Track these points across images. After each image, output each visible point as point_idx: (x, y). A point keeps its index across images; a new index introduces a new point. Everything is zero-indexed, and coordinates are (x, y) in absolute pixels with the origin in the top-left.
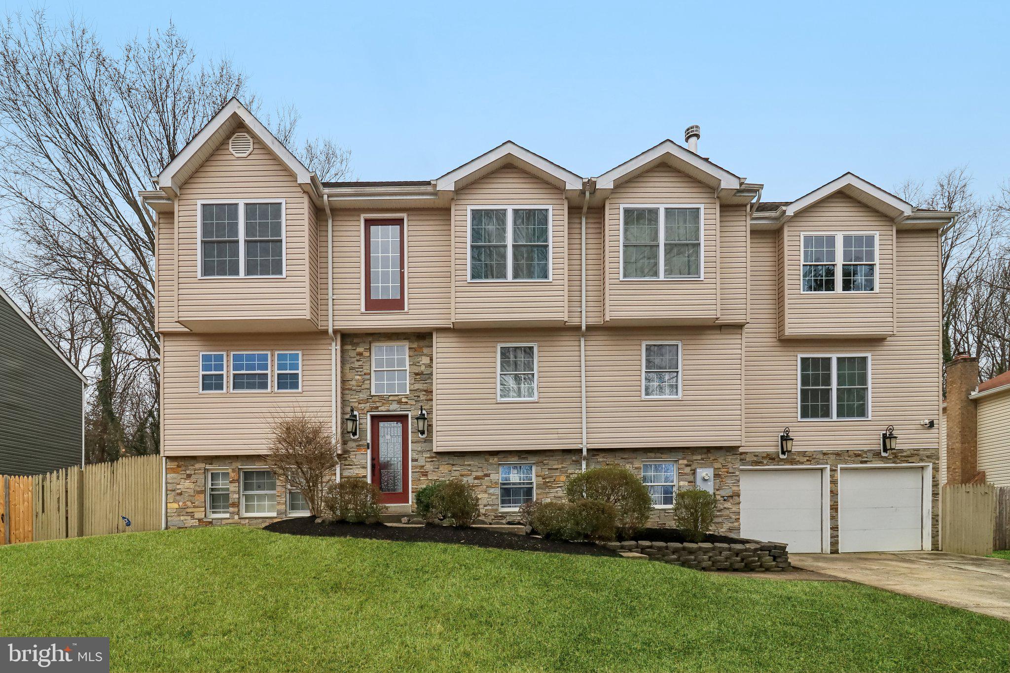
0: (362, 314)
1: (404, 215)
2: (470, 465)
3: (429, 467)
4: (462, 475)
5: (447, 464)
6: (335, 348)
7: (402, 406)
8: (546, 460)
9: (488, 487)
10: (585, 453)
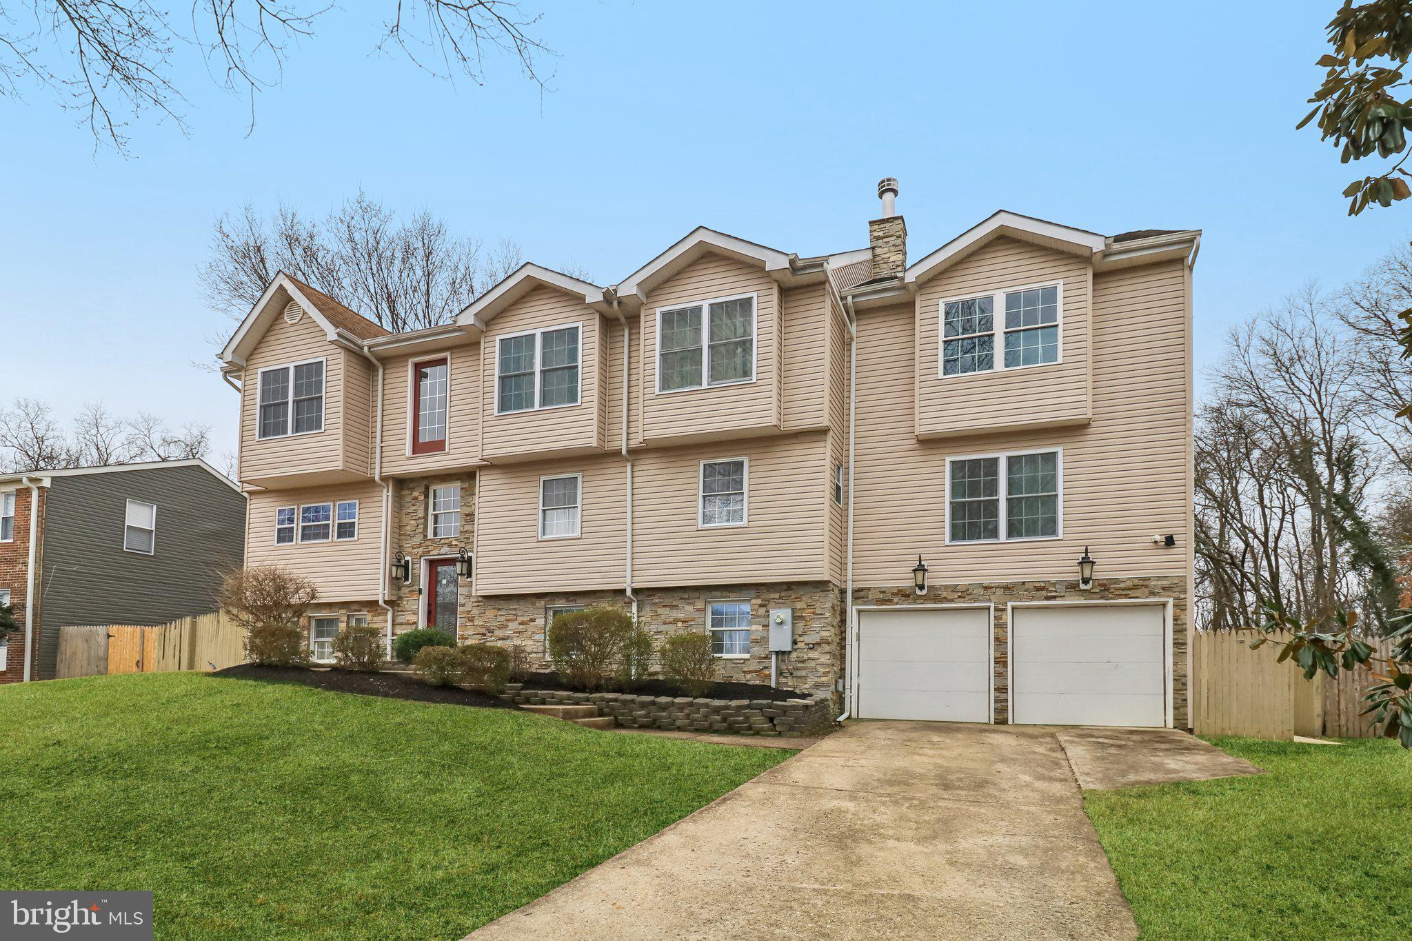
0: (408, 458)
1: (447, 354)
2: (515, 609)
3: (475, 612)
4: (507, 621)
5: (494, 609)
6: (386, 496)
7: (453, 549)
8: (594, 602)
9: (533, 633)
10: (629, 592)
